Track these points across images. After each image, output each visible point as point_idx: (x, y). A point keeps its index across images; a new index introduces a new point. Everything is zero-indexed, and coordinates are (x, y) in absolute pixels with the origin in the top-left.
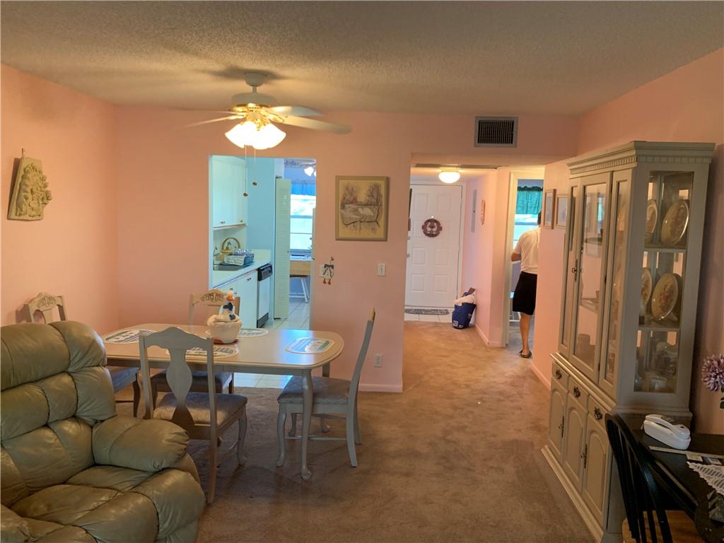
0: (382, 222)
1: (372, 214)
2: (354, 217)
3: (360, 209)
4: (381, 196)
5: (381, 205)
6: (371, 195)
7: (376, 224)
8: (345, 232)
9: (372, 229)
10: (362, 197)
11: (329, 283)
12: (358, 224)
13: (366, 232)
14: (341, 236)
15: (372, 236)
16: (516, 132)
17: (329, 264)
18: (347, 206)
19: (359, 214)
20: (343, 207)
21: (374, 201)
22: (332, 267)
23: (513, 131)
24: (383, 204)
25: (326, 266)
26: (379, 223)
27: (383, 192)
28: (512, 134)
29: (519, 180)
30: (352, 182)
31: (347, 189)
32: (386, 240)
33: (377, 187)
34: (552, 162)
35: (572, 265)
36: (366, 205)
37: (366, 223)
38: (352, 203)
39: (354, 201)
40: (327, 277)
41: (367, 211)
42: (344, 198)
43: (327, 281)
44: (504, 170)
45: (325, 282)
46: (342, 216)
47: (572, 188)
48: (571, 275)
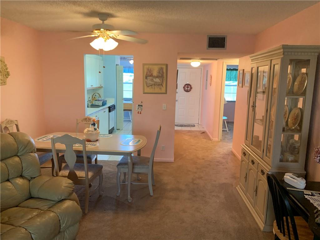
0: (164, 85)
1: (160, 81)
2: (151, 83)
3: (154, 79)
4: (164, 73)
5: (164, 77)
6: (159, 73)
7: (162, 86)
8: (148, 90)
9: (160, 88)
10: (155, 73)
11: (140, 113)
12: (153, 86)
13: (157, 90)
14: (146, 91)
15: (160, 91)
16: (226, 43)
17: (140, 104)
18: (148, 78)
19: (154, 81)
20: (146, 78)
21: (161, 75)
22: (142, 106)
23: (224, 42)
24: (165, 76)
25: (139, 105)
26: (163, 86)
27: (165, 71)
28: (224, 43)
29: (227, 65)
30: (150, 66)
31: (148, 69)
32: (166, 93)
33: (162, 69)
34: (242, 57)
35: (251, 104)
36: (157, 77)
37: (157, 86)
38: (150, 76)
39: (151, 75)
40: (140, 110)
41: (157, 80)
42: (147, 74)
43: (139, 112)
44: (220, 61)
45: (138, 113)
46: (146, 82)
47: (252, 68)
48: (251, 109)
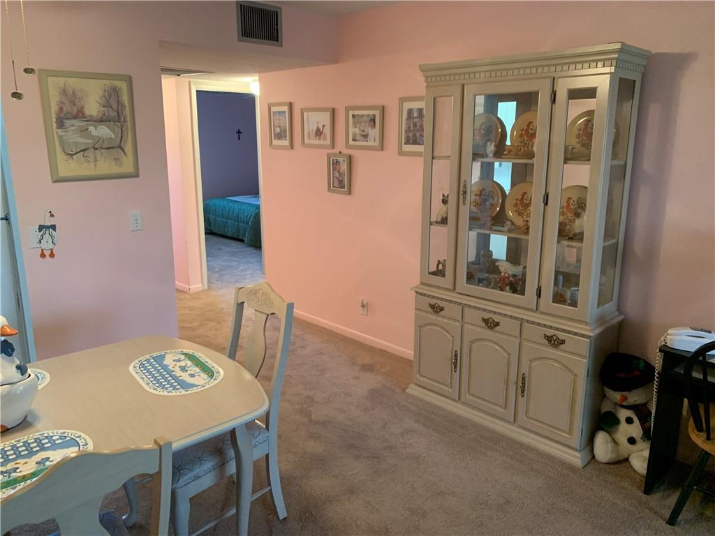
0: (129, 148)
1: (113, 137)
3: (91, 128)
4: (123, 106)
5: (125, 121)
6: (107, 105)
7: (120, 150)
8: (68, 167)
9: (115, 159)
10: (93, 107)
12: (90, 153)
13: (105, 165)
14: (62, 173)
15: (115, 170)
16: (281, 27)
18: (67, 123)
19: (91, 136)
20: (60, 124)
21: (113, 114)
23: (277, 25)
24: (128, 118)
26: (126, 150)
27: (125, 99)
28: (277, 29)
30: (73, 83)
31: (64, 92)
32: (137, 176)
33: (115, 91)
36: (101, 121)
37: (103, 151)
38: (75, 117)
39: (80, 114)
41: (103, 131)
42: (61, 109)
46: (60, 138)
